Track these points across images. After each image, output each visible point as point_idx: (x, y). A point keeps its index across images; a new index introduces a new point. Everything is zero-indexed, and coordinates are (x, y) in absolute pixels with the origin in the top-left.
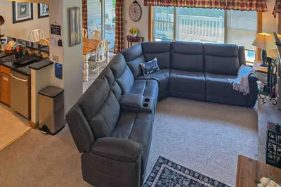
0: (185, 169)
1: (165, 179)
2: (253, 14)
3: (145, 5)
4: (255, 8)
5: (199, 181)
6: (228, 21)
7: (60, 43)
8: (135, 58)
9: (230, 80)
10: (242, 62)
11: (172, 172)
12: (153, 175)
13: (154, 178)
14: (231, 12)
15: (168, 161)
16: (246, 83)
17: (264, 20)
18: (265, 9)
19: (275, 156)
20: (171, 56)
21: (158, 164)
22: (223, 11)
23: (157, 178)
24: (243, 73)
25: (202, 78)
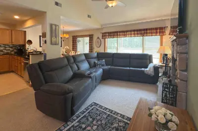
0: (107, 109)
1: (92, 113)
2: (158, 37)
3: (102, 38)
4: (158, 34)
5: (114, 116)
6: (144, 42)
7: (46, 42)
8: (92, 58)
9: (143, 69)
10: (151, 61)
11: (98, 109)
12: (85, 110)
13: (85, 112)
14: (146, 38)
15: (98, 104)
16: (152, 70)
17: (164, 40)
18: (164, 34)
19: (168, 101)
20: (113, 59)
21: (91, 105)
22: (141, 37)
23: (87, 112)
24: (151, 66)
25: (128, 68)
